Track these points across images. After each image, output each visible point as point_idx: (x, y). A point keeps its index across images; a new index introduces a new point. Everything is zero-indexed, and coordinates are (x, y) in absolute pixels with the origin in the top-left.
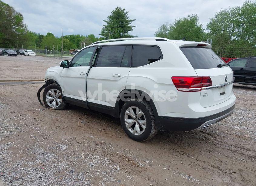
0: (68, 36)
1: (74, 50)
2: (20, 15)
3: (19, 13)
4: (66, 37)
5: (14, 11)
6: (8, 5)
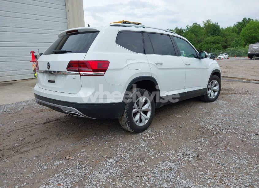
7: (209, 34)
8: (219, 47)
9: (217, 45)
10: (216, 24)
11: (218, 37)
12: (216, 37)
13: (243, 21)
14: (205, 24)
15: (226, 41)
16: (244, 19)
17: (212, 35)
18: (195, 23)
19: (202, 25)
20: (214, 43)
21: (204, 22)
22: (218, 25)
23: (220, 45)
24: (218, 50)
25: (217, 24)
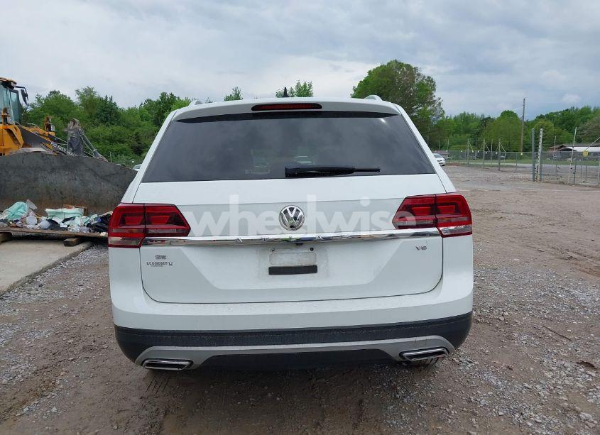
0: (556, 113)
1: (561, 147)
2: (430, 81)
3: (429, 77)
4: (550, 117)
5: (419, 75)
6: (408, 66)
7: (96, 120)
8: (124, 149)
9: (121, 146)
10: (108, 100)
11: (117, 128)
12: (114, 127)
13: (161, 98)
14: (82, 97)
15: (137, 138)
16: (164, 95)
17: (102, 121)
18: (54, 92)
19: (75, 99)
20: (112, 140)
21: (78, 91)
22: (113, 101)
23: (125, 146)
24: (124, 157)
25: (111, 99)
